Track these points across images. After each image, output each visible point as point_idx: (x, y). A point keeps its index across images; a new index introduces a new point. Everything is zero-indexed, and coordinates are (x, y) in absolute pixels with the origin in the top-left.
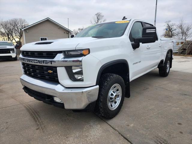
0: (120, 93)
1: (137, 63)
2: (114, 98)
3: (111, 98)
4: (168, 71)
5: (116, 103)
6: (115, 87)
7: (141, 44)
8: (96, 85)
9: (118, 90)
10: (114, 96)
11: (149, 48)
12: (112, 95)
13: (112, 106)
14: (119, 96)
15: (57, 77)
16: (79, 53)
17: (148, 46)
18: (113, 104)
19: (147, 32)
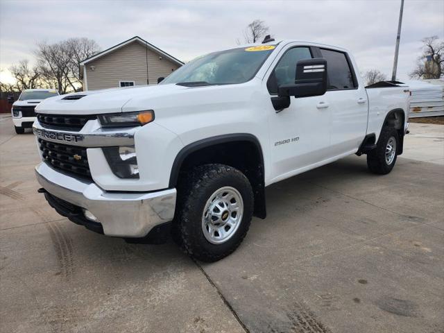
0: (239, 207)
1: (286, 141)
2: (220, 217)
3: (215, 218)
4: (390, 161)
5: (228, 228)
6: (225, 194)
7: (292, 98)
8: (170, 187)
9: (233, 201)
10: (221, 213)
11: (326, 107)
12: (216, 210)
13: (217, 234)
14: (238, 214)
15: (89, 169)
16: (132, 119)
17: (321, 103)
18: (221, 230)
19: (305, 71)
